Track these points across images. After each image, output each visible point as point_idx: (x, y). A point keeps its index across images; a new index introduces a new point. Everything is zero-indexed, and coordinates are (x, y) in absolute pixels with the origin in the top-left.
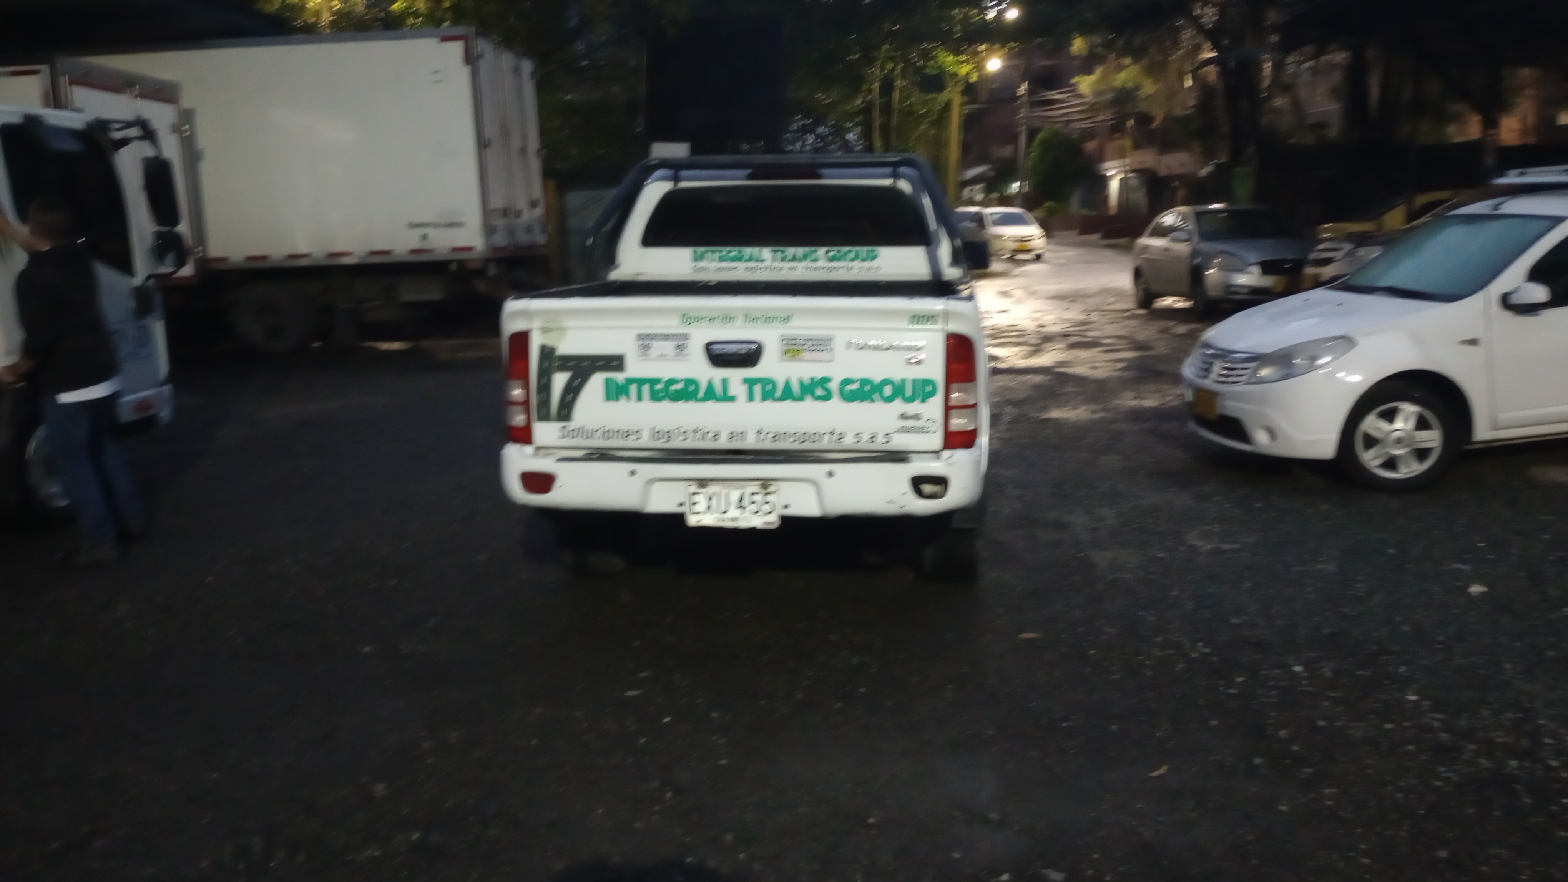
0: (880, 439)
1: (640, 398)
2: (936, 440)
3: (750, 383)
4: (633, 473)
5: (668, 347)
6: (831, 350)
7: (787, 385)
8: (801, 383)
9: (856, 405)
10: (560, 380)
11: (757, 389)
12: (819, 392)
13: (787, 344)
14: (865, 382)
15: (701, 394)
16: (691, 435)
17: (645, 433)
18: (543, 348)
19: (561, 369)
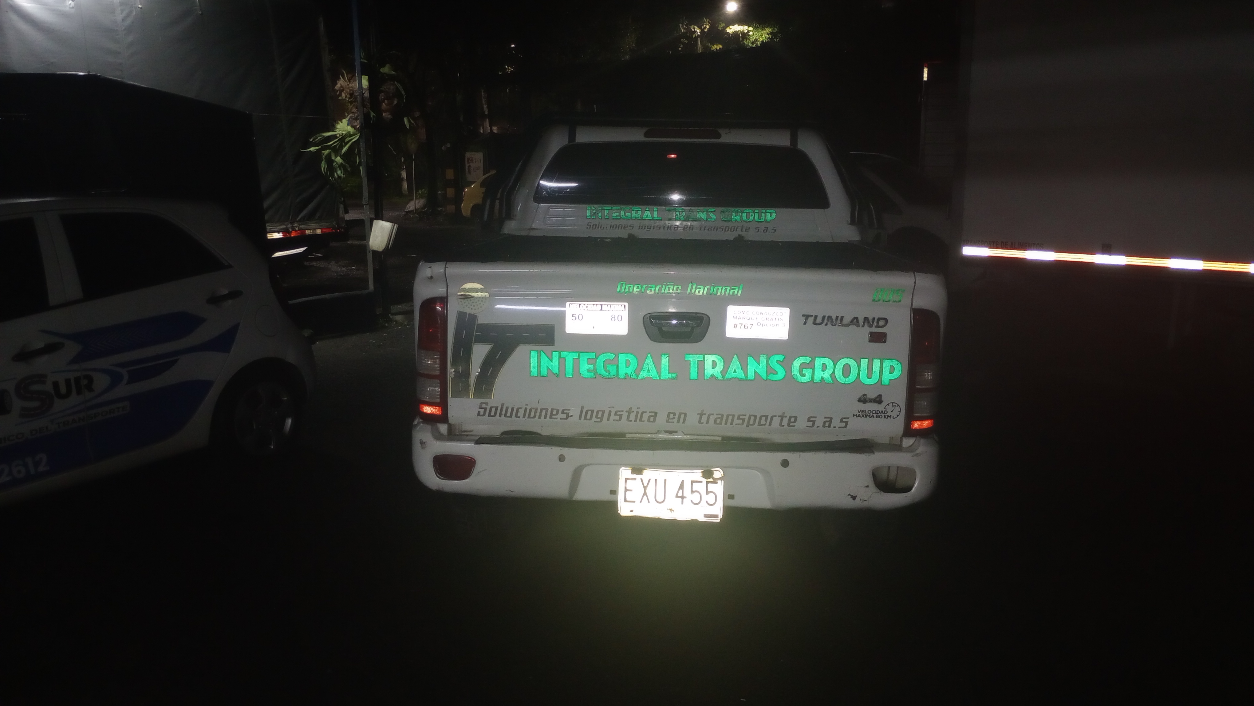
0: (836, 422)
2: (896, 425)
4: (562, 458)
10: (480, 352)
13: (737, 318)
16: (625, 415)
17: (575, 412)
18: (461, 316)
19: (482, 340)
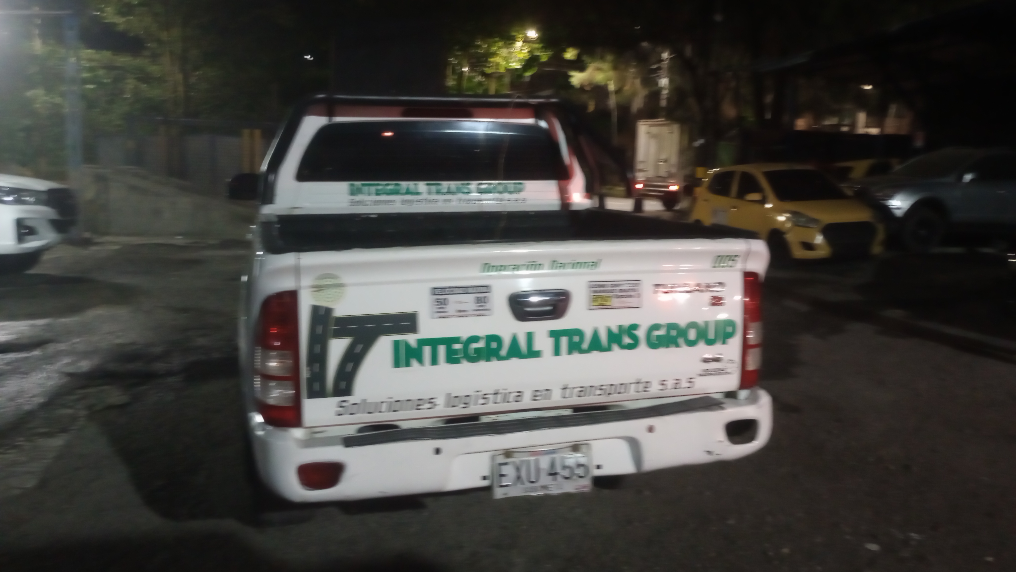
0: (685, 384)
1: (434, 361)
2: (734, 381)
3: (556, 335)
4: (438, 451)
5: (468, 301)
6: (639, 296)
7: (596, 336)
8: (610, 332)
9: (662, 351)
10: (337, 348)
11: (564, 341)
12: (627, 340)
13: (595, 292)
14: (671, 326)
15: (503, 352)
16: (491, 397)
17: (440, 401)
18: (316, 309)
19: (339, 334)
